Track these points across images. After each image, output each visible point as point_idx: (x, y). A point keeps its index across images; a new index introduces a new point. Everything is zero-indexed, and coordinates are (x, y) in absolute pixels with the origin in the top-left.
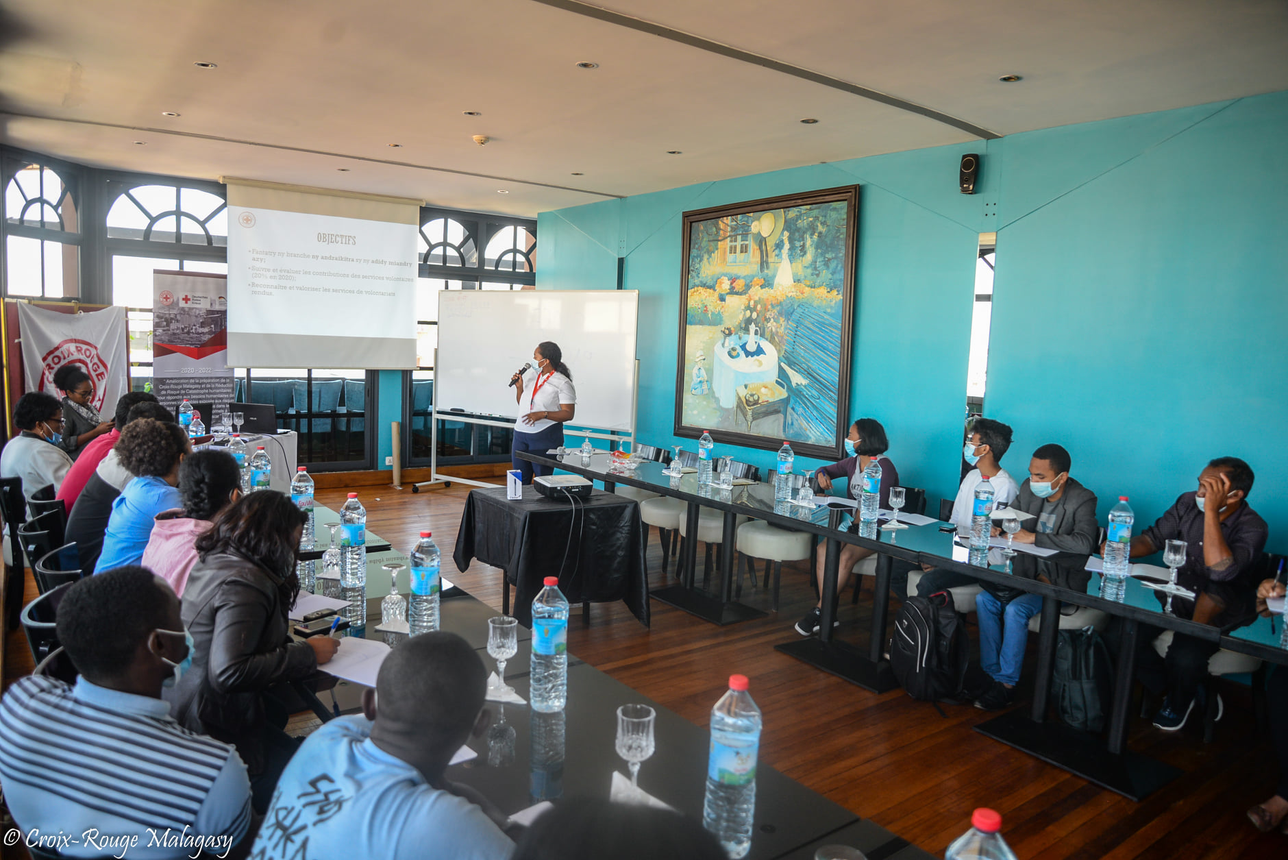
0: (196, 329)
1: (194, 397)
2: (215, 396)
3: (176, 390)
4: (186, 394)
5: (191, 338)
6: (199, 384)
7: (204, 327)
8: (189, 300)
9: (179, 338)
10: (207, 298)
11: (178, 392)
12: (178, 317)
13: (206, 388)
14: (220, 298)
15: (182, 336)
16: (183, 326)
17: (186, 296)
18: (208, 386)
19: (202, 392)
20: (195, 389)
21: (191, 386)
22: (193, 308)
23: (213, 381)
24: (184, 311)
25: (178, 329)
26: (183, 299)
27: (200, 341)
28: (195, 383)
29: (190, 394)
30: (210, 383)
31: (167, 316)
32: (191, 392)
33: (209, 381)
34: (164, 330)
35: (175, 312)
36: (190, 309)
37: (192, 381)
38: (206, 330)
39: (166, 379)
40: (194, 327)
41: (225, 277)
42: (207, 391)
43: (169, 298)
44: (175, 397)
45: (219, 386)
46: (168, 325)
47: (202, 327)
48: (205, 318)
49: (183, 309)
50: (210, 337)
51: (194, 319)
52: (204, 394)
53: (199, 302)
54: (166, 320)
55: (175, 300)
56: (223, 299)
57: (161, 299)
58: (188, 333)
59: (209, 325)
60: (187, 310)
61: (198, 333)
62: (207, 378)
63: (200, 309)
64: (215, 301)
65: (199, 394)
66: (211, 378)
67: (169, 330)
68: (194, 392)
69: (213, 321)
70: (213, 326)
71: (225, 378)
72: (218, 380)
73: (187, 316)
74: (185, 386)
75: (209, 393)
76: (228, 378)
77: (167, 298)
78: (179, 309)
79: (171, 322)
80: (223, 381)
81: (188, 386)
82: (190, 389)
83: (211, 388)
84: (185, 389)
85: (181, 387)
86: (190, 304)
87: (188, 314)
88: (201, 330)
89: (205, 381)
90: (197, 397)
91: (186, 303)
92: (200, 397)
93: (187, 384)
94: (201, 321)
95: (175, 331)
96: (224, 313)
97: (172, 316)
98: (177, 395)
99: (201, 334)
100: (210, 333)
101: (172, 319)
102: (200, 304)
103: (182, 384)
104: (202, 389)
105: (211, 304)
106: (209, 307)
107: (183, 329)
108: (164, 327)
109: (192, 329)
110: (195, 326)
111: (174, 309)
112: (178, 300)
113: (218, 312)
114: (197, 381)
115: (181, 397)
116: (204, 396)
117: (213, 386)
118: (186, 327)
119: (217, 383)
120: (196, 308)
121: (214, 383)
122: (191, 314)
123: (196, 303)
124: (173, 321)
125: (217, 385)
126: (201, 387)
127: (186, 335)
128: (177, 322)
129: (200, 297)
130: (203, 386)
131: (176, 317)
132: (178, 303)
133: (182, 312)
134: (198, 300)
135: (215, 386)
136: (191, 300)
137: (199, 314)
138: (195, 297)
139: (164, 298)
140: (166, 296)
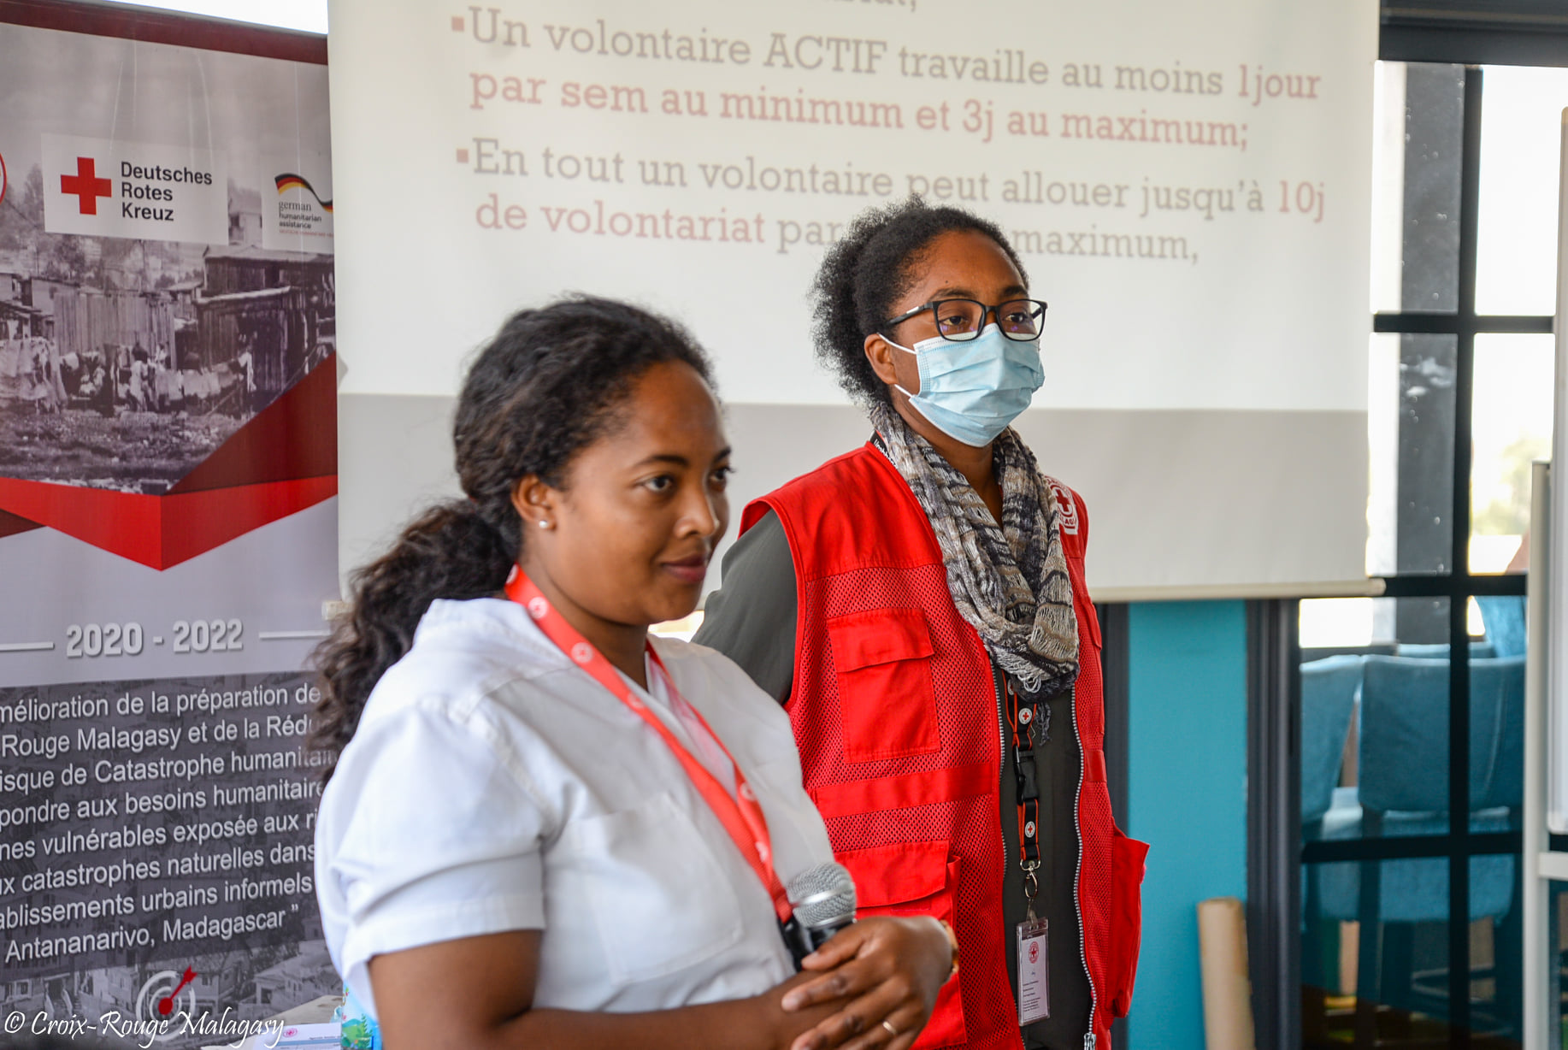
0: (149, 378)
1: (143, 804)
2: (261, 794)
3: (33, 764)
4: (93, 791)
5: (125, 433)
6: (170, 719)
7: (195, 366)
8: (104, 188)
9: (49, 435)
10: (207, 179)
11: (46, 779)
12: (42, 300)
13: (212, 747)
14: (283, 180)
15: (69, 422)
16: (72, 359)
17: (86, 165)
18: (227, 732)
19: (189, 769)
20: (150, 753)
21: (125, 739)
22: (127, 246)
23: (250, 698)
24: (78, 261)
25: (41, 373)
26: (68, 185)
27: (176, 453)
28: (151, 719)
29: (115, 791)
30: (235, 714)
32: (120, 773)
33: (229, 699)
35: (21, 265)
36: (115, 248)
37: (133, 704)
38: (206, 382)
40: (137, 366)
41: (311, 50)
42: (217, 765)
44: (24, 814)
47: (183, 364)
48: (200, 309)
49: (67, 246)
50: (233, 425)
51: (133, 313)
52: (204, 781)
53: (161, 205)
55: (18, 186)
56: (296, 193)
58: (104, 401)
59: (226, 352)
60: (91, 251)
61: (162, 405)
63: (170, 253)
64: (255, 200)
65: (168, 785)
66: (243, 682)
68: (143, 771)
69: (245, 326)
70: (246, 359)
72: (280, 695)
73: (97, 293)
74: (87, 739)
75: (231, 778)
78: (43, 250)
81: (105, 741)
82: (118, 755)
83: (241, 746)
84: (85, 758)
85: (62, 743)
86: (107, 220)
87: (102, 282)
88: (176, 384)
89: (203, 700)
90: (158, 803)
91: (88, 208)
92: (178, 801)
93: (101, 722)
94: (179, 324)
95: (24, 392)
96: (319, 272)
98: (37, 797)
99: (178, 406)
100: (226, 401)
102: (168, 216)
103: (69, 726)
104: (186, 750)
105: (235, 221)
106: (221, 243)
107: (71, 378)
109: (126, 377)
110: (141, 355)
111: (12, 246)
112: (36, 186)
113: (273, 270)
114: (162, 705)
115: (63, 810)
117: (252, 731)
118: (90, 365)
119: (276, 709)
120: (146, 244)
121: (259, 713)
122: (116, 278)
123: (146, 213)
124: (12, 326)
125: (273, 724)
126: (184, 738)
127: (92, 414)
128: (36, 332)
129: (169, 177)
130: (195, 734)
131: (27, 299)
132: (34, 211)
133: (64, 268)
134: (155, 194)
135: (263, 728)
136: (116, 188)
137: (165, 282)
138: (136, 172)
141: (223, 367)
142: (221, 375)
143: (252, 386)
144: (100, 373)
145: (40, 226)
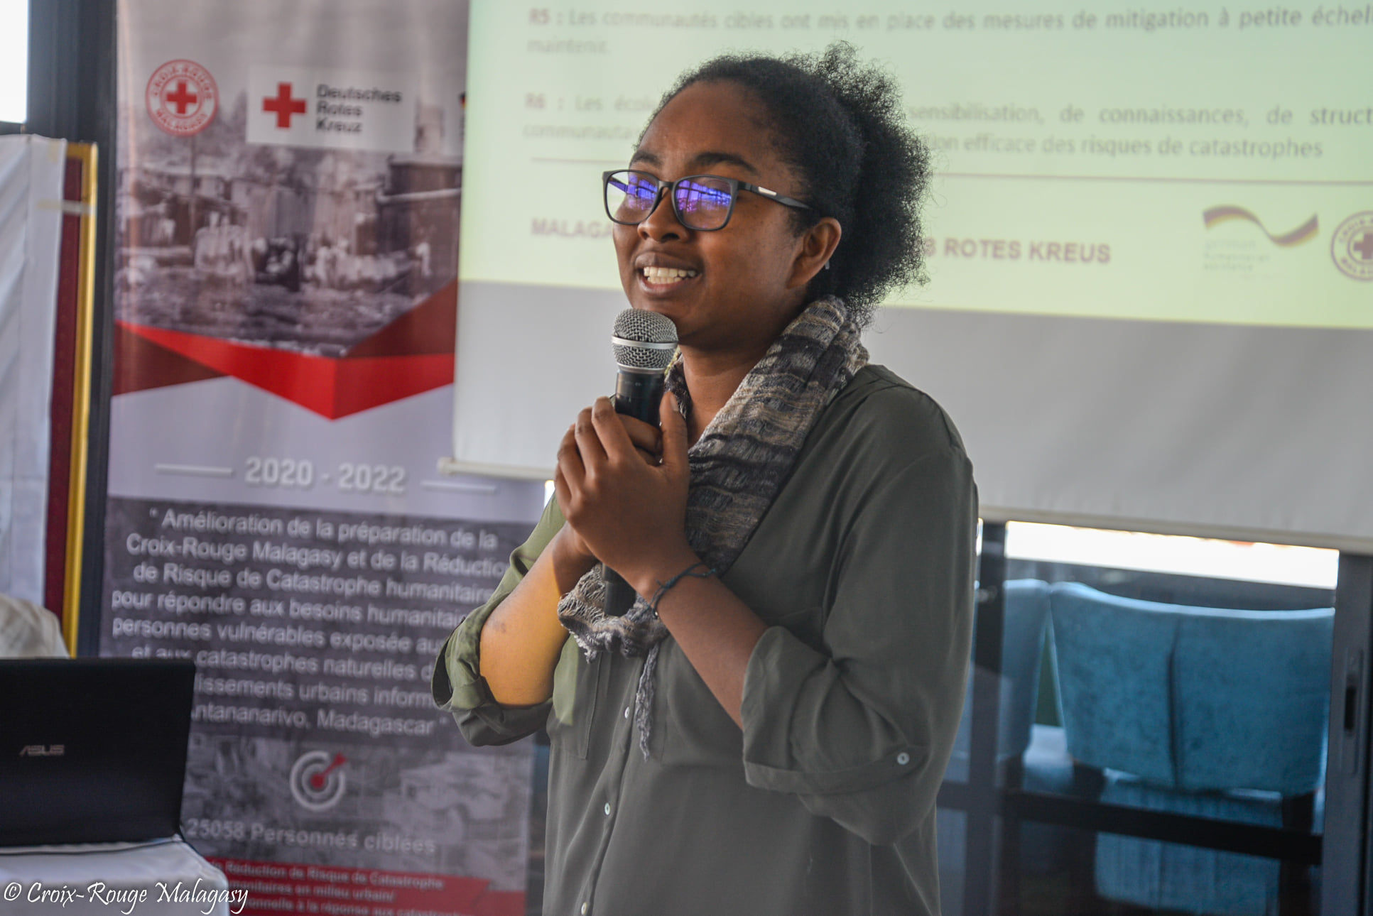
0: (333, 262)
1: (305, 610)
2: (417, 618)
3: (213, 565)
4: (265, 593)
5: (307, 305)
6: (333, 545)
8: (300, 107)
9: (239, 304)
10: (397, 98)
11: (223, 578)
12: (240, 198)
13: (369, 573)
16: (261, 245)
17: (285, 89)
18: (384, 561)
19: (349, 587)
20: (314, 570)
21: (294, 556)
22: (319, 153)
23: (409, 536)
24: (272, 166)
25: (234, 255)
26: (269, 105)
27: (350, 325)
28: (314, 542)
29: (284, 596)
30: (394, 548)
31: (183, 189)
32: (290, 582)
33: (389, 534)
34: (162, 262)
35: (225, 169)
36: (308, 155)
37: (300, 528)
39: (163, 506)
40: (323, 251)
42: (374, 588)
43: (193, 99)
45: (444, 566)
46: (184, 235)
48: (380, 205)
49: (264, 155)
51: (323, 208)
52: (361, 600)
53: (350, 120)
54: (177, 210)
55: (228, 108)
57: (156, 104)
58: (291, 278)
60: (283, 158)
61: (342, 284)
62: (380, 520)
63: (355, 159)
64: (439, 114)
65: (328, 599)
66: (403, 522)
67: (189, 262)
68: (308, 584)
71: (475, 528)
72: (437, 536)
73: (289, 191)
74: (262, 552)
75: (386, 601)
76: (490, 528)
77: (182, 99)
78: (242, 157)
79: (203, 223)
80: (464, 540)
81: (279, 554)
82: (288, 568)
83: (398, 575)
84: (262, 567)
85: (239, 552)
86: (302, 132)
87: (294, 182)
88: (354, 267)
89: (364, 532)
90: (319, 612)
91: (284, 123)
92: (338, 613)
93: (276, 539)
94: (360, 218)
95: (221, 270)
97: (208, 191)
98: (214, 592)
99: (355, 286)
100: (401, 284)
101: (206, 205)
102: (357, 129)
103: (247, 539)
104: (346, 572)
105: (421, 132)
106: (405, 150)
107: (260, 260)
108: (163, 244)
109: (312, 260)
110: (327, 243)
111: (218, 154)
112: (242, 106)
113: (451, 174)
114: (326, 531)
115: (238, 605)
116: (355, 614)
117: (410, 564)
118: (279, 251)
119: (435, 548)
120: (335, 153)
121: (414, 549)
122: (307, 180)
123: (339, 127)
124: (214, 218)
125: (431, 561)
126: (344, 562)
127: (278, 290)
128: (233, 222)
129: (360, 95)
130: (356, 559)
131: (227, 196)
132: (238, 126)
133: (260, 172)
134: (347, 112)
135: (421, 562)
136: (312, 107)
137: (351, 184)
138: (332, 93)
139: (171, 98)
140: (182, 87)
141: (401, 255)
142: (398, 262)
143: (426, 271)
144: (287, 259)
145: (242, 138)
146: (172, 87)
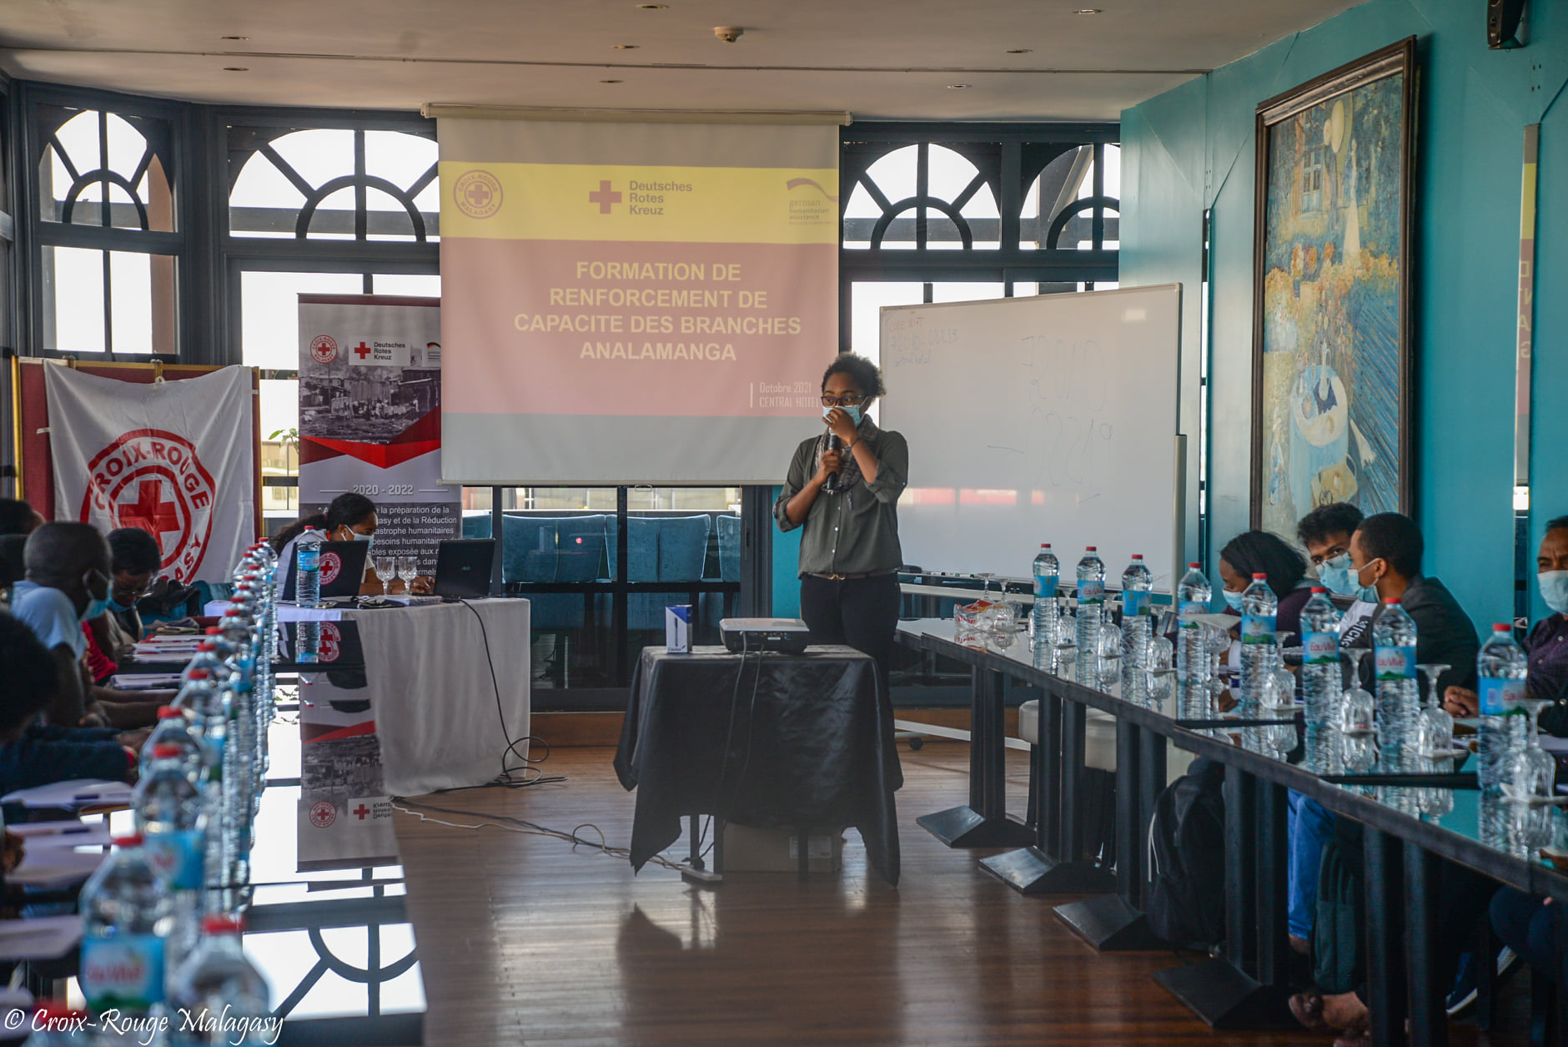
0: (382, 408)
2: (420, 542)
5: (373, 426)
7: (397, 404)
8: (368, 351)
9: (348, 427)
10: (404, 346)
12: (347, 386)
13: (402, 526)
14: (429, 345)
15: (354, 423)
16: (356, 403)
17: (363, 344)
18: (407, 521)
19: (394, 532)
22: (376, 368)
23: (415, 510)
24: (359, 373)
25: (346, 408)
26: (357, 350)
27: (391, 432)
30: (410, 515)
31: (325, 384)
33: (408, 511)
34: (319, 412)
35: (341, 375)
36: (372, 369)
38: (402, 409)
40: (378, 405)
41: (434, 303)
42: (404, 531)
43: (328, 349)
45: (430, 521)
46: (327, 402)
47: (393, 404)
48: (399, 386)
49: (356, 369)
50: (410, 423)
51: (378, 388)
52: (399, 536)
53: (388, 355)
54: (324, 392)
55: (341, 352)
56: (435, 348)
57: (314, 352)
58: (367, 416)
59: (409, 399)
60: (363, 370)
61: (386, 417)
62: (404, 505)
63: (389, 369)
64: (419, 351)
66: (413, 505)
67: (329, 411)
69: (416, 391)
70: (416, 402)
71: (441, 506)
72: (426, 510)
73: (365, 383)
75: (408, 536)
76: (446, 505)
77: (324, 349)
78: (347, 370)
79: (334, 396)
80: (438, 511)
83: (413, 526)
86: (370, 360)
87: (367, 379)
88: (391, 410)
89: (399, 510)
90: (383, 542)
91: (363, 357)
92: (391, 542)
94: (392, 391)
95: (341, 414)
96: (436, 375)
97: (335, 384)
99: (392, 417)
100: (409, 415)
101: (334, 389)
102: (390, 358)
104: (393, 526)
105: (413, 358)
106: (407, 365)
107: (356, 409)
108: (319, 405)
109: (374, 408)
110: (380, 402)
111: (338, 369)
112: (347, 351)
113: (425, 373)
114: (385, 511)
116: (397, 542)
117: (416, 521)
118: (362, 405)
119: (425, 514)
120: (382, 367)
121: (419, 515)
122: (371, 378)
123: (382, 357)
124: (338, 394)
125: (424, 519)
126: (392, 522)
127: (362, 420)
128: (345, 395)
129: (390, 346)
130: (396, 521)
131: (342, 385)
132: (346, 359)
133: (355, 375)
134: (386, 352)
135: (420, 520)
136: (372, 351)
137: (388, 378)
138: (379, 345)
139: (320, 349)
140: (324, 345)
141: (407, 404)
142: (407, 407)
143: (418, 410)
144: (365, 407)
145: (347, 364)
146: (320, 345)
